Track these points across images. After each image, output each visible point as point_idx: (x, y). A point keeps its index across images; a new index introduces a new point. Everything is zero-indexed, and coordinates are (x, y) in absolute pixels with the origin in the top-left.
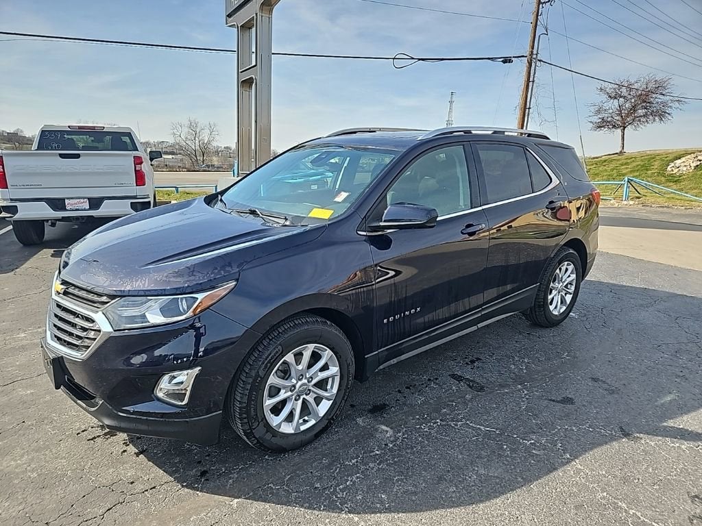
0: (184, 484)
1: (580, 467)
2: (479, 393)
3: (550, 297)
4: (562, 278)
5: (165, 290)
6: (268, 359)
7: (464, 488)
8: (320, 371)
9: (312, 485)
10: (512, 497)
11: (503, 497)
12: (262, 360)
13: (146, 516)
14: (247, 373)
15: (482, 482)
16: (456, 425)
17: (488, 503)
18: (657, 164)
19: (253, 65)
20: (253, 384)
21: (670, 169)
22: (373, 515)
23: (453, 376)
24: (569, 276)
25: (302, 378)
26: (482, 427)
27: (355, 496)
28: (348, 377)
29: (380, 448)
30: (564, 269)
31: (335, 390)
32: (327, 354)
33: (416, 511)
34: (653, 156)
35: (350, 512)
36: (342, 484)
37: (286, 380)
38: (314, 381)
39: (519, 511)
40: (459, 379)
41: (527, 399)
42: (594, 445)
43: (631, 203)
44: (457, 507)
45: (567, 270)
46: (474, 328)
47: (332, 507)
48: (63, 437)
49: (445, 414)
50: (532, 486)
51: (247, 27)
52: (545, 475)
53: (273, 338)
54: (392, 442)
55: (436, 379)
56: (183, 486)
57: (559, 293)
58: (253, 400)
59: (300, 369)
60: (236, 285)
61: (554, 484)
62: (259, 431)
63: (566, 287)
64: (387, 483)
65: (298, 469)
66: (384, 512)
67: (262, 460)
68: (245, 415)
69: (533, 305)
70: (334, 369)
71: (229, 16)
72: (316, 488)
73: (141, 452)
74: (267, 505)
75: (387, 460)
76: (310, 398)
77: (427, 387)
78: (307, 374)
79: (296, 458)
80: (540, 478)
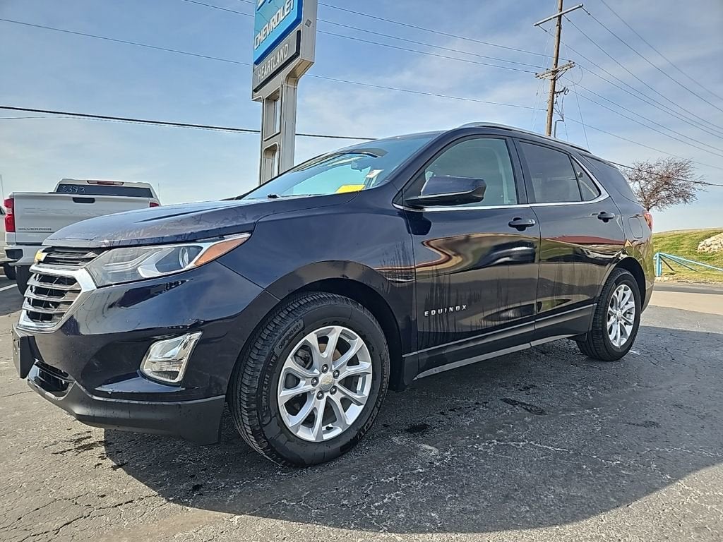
0: (171, 499)
1: (686, 488)
2: (541, 416)
3: (609, 324)
4: (620, 303)
5: (163, 238)
6: (286, 334)
7: (540, 507)
8: (348, 365)
9: (338, 502)
10: (606, 518)
11: (595, 519)
12: (279, 335)
13: (116, 532)
14: (259, 349)
15: (563, 502)
16: (518, 445)
17: (576, 525)
18: (686, 243)
19: (277, 132)
20: (266, 365)
21: (701, 248)
22: (421, 535)
23: (506, 401)
24: (627, 303)
25: (327, 370)
26: (550, 448)
27: (396, 514)
28: (382, 378)
29: (423, 466)
30: (621, 292)
31: (366, 392)
32: (358, 343)
33: (479, 531)
34: (681, 236)
35: (390, 531)
36: (377, 502)
37: (308, 369)
38: (342, 376)
39: (619, 532)
40: (514, 403)
41: (600, 422)
42: (698, 466)
43: (666, 278)
44: (533, 528)
45: (624, 295)
46: (527, 346)
47: (365, 525)
48: (26, 450)
49: (502, 435)
50: (630, 506)
51: (272, 99)
52: (645, 496)
53: (292, 310)
54: (438, 461)
55: (486, 403)
56: (169, 501)
57: (618, 321)
58: (266, 386)
59: (325, 357)
60: (250, 237)
61: (660, 505)
62: (271, 431)
63: (625, 315)
64: (436, 501)
65: (321, 486)
66: (437, 532)
67: (273, 475)
68: (254, 406)
69: (590, 329)
70: (366, 365)
71: (255, 91)
72: (343, 505)
73: (119, 466)
74: (279, 522)
75: (434, 478)
76: (336, 398)
77: (474, 409)
78: (333, 366)
79: (317, 474)
80: (639, 498)
